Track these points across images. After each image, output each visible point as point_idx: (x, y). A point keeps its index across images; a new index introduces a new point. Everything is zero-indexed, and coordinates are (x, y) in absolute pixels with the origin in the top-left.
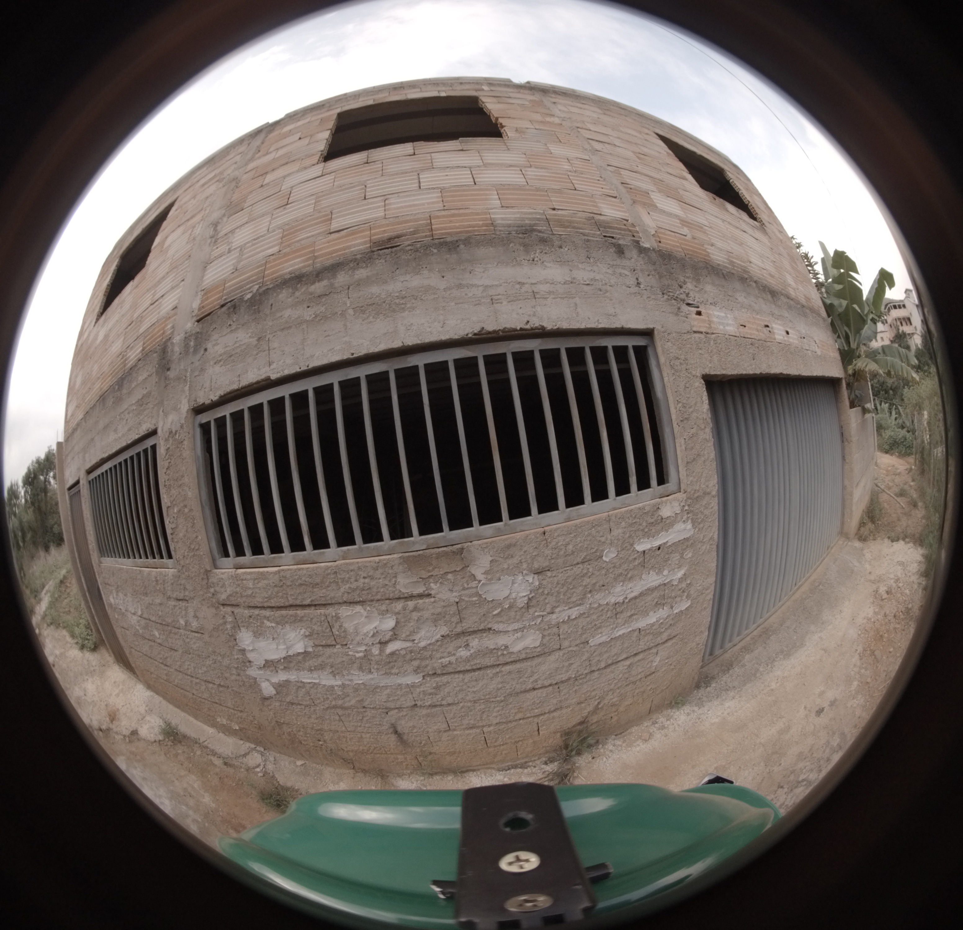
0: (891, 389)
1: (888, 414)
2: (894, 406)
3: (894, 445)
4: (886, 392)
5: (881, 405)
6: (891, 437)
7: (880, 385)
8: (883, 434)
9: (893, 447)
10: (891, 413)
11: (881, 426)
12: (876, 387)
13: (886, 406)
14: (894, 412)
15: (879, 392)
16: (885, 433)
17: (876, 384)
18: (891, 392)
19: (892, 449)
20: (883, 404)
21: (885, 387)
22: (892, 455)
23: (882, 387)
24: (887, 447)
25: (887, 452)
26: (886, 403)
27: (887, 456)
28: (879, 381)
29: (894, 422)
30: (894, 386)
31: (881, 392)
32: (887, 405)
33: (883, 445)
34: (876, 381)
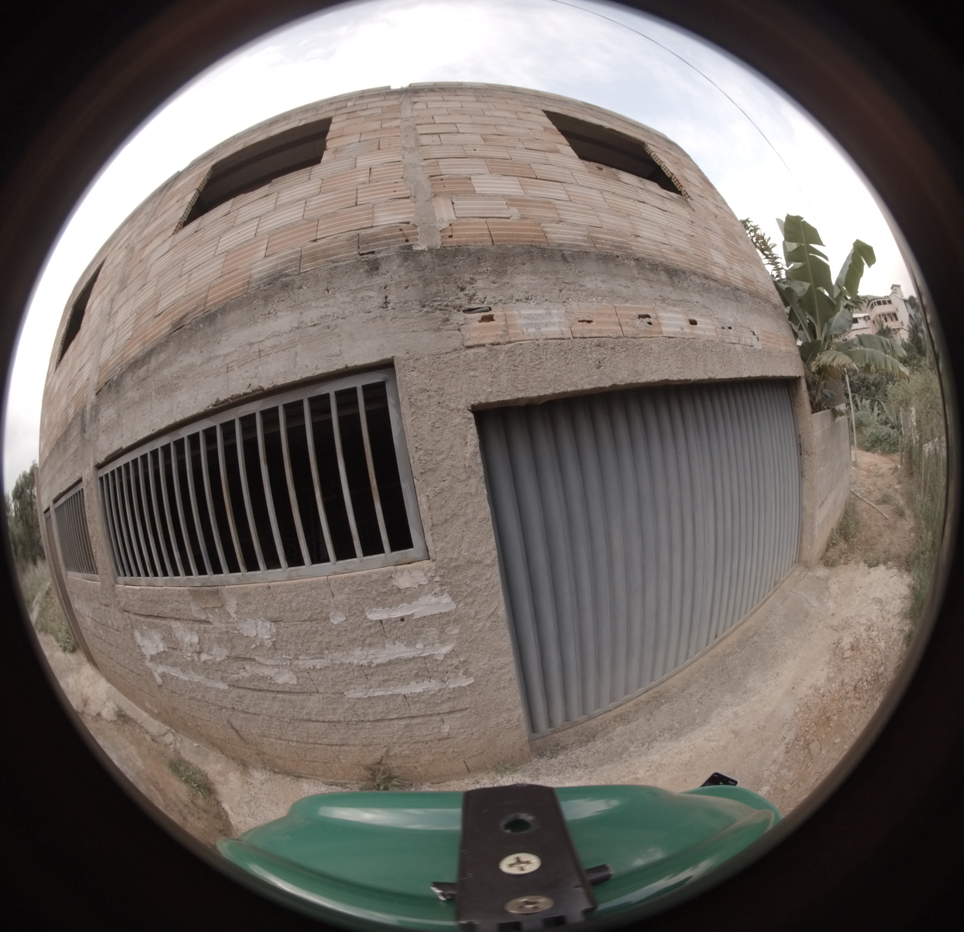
0: (873, 385)
1: (869, 411)
2: (877, 402)
3: (876, 442)
4: (868, 388)
5: (861, 401)
6: (872, 434)
7: (861, 382)
8: (864, 431)
9: (875, 445)
10: (873, 409)
11: (862, 423)
12: (857, 384)
13: (867, 403)
14: (876, 409)
15: (860, 389)
16: (866, 430)
17: (857, 380)
18: (873, 388)
19: (874, 447)
20: (864, 400)
21: (866, 382)
22: (874, 453)
23: (863, 383)
24: (868, 445)
25: (868, 450)
26: (867, 399)
27: (869, 454)
28: (859, 377)
29: (876, 419)
30: (877, 382)
31: (862, 388)
32: (868, 401)
33: (864, 443)
34: (856, 377)
